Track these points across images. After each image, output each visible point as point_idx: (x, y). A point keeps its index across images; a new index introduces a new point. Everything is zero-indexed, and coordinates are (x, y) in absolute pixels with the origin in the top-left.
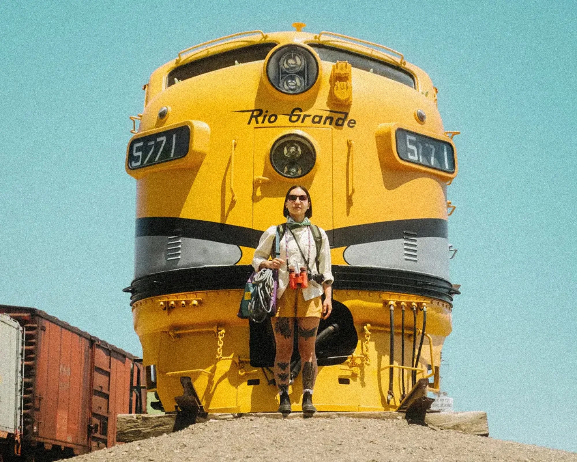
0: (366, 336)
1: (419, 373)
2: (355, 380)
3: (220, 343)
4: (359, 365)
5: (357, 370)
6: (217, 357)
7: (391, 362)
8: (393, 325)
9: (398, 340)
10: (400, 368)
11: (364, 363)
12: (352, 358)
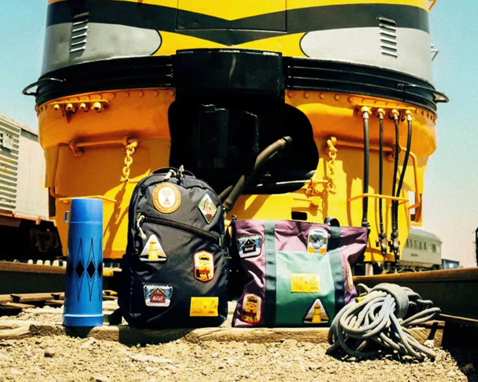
0: (330, 153)
1: (401, 203)
2: (314, 214)
3: (128, 160)
4: (320, 193)
5: (317, 201)
6: (123, 179)
7: (365, 190)
8: (368, 139)
9: (374, 160)
10: (376, 198)
11: (328, 189)
12: (310, 184)
